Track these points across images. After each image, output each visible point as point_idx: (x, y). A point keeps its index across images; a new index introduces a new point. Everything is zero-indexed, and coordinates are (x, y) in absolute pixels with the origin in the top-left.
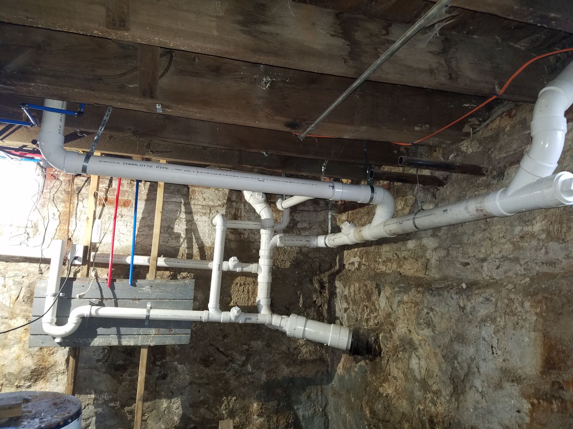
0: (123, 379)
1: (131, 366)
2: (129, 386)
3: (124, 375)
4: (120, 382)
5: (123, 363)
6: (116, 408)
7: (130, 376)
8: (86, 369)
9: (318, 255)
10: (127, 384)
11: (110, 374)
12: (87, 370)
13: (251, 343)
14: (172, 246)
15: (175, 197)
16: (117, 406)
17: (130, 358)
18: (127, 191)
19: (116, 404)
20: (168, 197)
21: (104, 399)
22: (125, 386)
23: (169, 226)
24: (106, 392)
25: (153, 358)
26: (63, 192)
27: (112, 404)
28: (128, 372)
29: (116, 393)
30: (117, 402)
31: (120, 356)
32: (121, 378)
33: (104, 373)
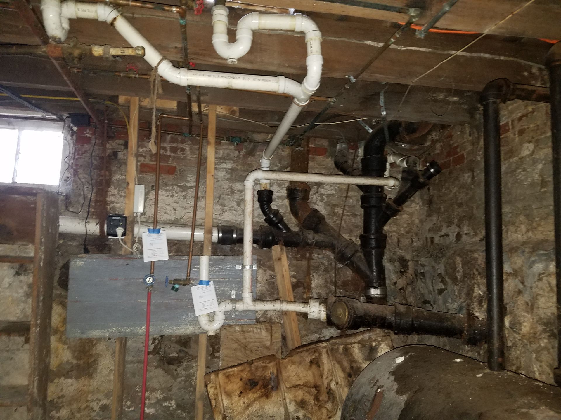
0: (178, 374)
1: (186, 358)
2: (186, 381)
3: (179, 369)
4: (175, 377)
5: (177, 355)
6: (171, 408)
7: (185, 370)
8: (135, 363)
9: (395, 229)
10: (182, 380)
11: (163, 369)
12: (136, 365)
13: (323, 331)
14: (225, 219)
15: (225, 163)
16: (172, 406)
17: (185, 349)
18: (170, 156)
19: (171, 404)
20: (218, 163)
21: (157, 398)
22: (180, 382)
23: (220, 196)
24: (158, 390)
25: (211, 349)
26: (97, 158)
27: (166, 404)
28: (184, 365)
29: (170, 390)
30: (172, 401)
31: (174, 347)
32: (175, 373)
33: (156, 368)
